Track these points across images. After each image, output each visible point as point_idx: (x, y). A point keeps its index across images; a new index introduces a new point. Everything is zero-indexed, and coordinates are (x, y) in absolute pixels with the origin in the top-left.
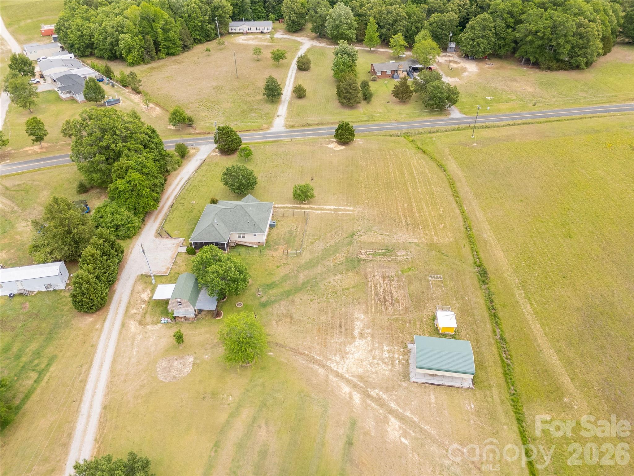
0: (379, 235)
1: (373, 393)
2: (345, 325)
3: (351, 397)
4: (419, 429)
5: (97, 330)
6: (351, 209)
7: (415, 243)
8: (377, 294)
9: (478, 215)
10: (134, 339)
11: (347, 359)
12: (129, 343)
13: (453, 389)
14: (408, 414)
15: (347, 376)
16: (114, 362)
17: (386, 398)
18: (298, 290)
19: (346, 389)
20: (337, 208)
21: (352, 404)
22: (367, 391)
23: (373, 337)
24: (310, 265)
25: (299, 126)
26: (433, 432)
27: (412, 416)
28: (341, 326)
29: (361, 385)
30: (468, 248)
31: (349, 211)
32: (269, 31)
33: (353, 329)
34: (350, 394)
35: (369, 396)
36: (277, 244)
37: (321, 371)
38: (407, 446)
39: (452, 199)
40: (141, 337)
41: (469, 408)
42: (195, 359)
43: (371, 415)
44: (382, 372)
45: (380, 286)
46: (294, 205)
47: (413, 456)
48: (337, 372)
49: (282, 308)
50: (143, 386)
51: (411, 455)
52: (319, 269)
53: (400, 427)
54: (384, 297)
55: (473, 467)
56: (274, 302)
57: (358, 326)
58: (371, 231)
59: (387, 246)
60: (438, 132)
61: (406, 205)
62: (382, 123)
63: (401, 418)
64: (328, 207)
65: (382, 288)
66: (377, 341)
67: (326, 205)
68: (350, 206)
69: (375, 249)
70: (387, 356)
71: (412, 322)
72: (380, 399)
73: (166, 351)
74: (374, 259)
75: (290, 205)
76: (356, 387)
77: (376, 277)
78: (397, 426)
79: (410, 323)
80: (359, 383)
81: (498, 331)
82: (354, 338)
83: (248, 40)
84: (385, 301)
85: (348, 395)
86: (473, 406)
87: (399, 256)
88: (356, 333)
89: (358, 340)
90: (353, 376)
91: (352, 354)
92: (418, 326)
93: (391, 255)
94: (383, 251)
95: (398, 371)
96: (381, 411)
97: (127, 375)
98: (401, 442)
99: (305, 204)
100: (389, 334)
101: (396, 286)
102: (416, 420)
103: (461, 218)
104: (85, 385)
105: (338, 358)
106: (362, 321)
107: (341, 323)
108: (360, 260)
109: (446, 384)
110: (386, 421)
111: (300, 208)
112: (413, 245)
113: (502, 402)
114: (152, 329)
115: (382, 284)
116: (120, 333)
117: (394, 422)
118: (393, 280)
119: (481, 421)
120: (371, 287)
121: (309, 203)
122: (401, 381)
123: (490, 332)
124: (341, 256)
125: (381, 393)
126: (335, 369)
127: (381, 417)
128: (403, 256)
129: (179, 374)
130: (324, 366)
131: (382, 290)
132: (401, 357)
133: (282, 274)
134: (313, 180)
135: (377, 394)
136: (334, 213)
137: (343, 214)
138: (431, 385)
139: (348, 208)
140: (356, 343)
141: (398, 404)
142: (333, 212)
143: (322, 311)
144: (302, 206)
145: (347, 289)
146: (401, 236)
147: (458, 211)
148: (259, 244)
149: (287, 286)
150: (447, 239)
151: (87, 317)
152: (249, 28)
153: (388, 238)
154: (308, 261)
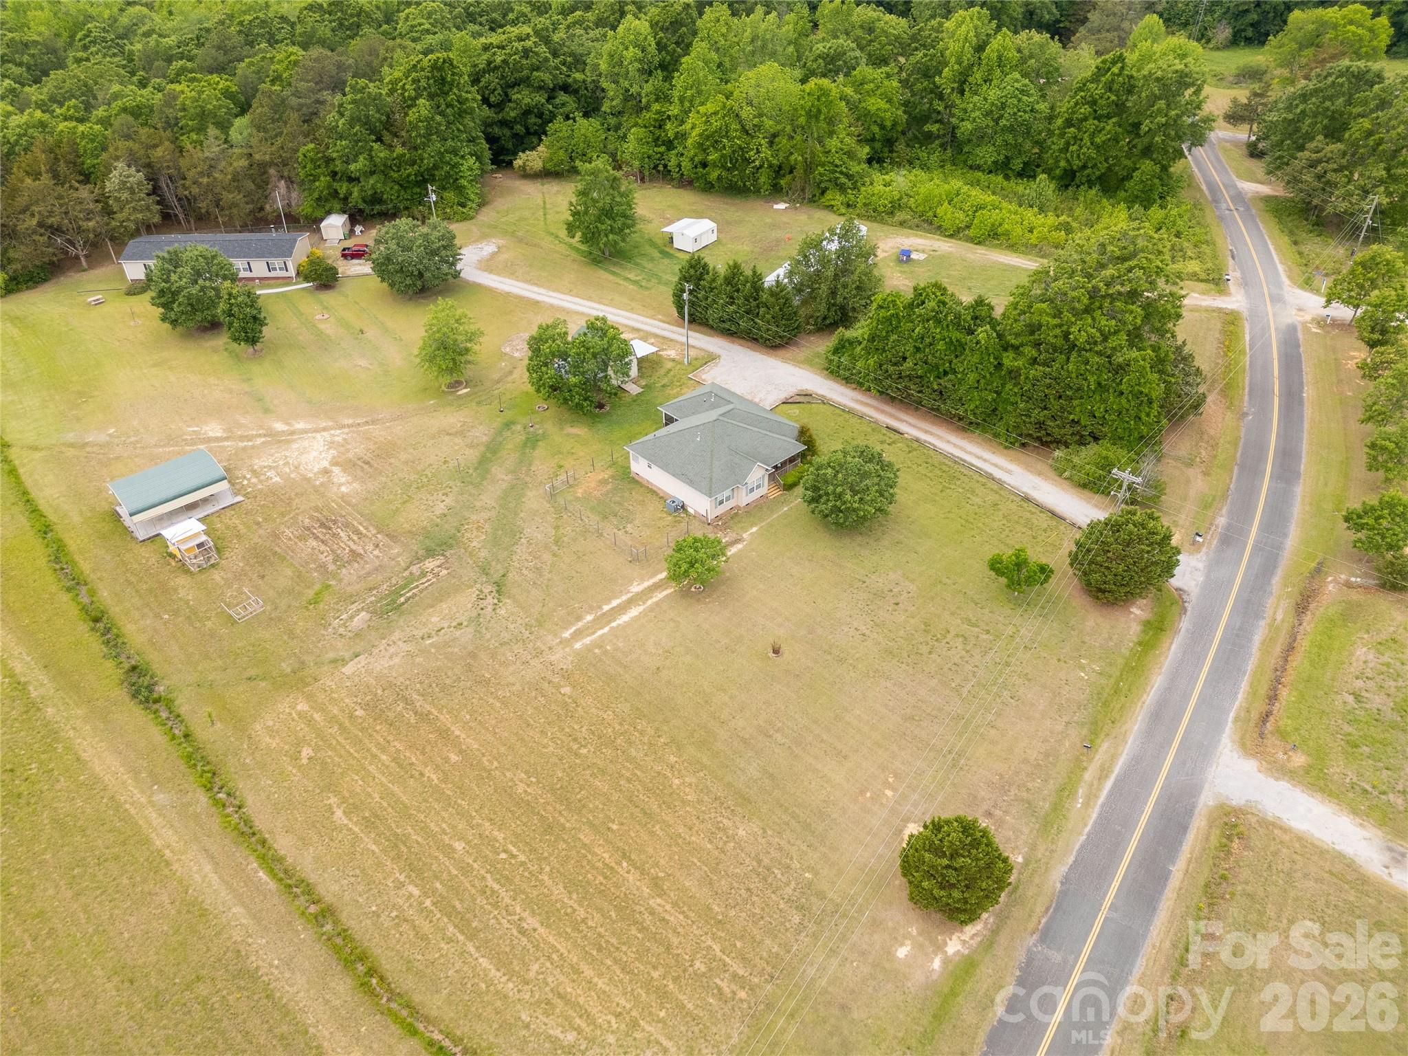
0: (446, 625)
1: (261, 440)
2: (362, 468)
3: (287, 423)
4: (181, 445)
6: (578, 646)
7: (344, 662)
8: (347, 525)
11: (324, 445)
15: (310, 435)
17: (240, 445)
19: (300, 425)
20: (614, 624)
21: (281, 421)
22: (271, 438)
23: (308, 480)
24: (510, 497)
26: (160, 449)
27: (195, 448)
28: (367, 463)
29: (283, 438)
30: (203, 733)
31: (578, 635)
33: (344, 470)
34: (291, 426)
35: (265, 436)
37: (348, 422)
38: (189, 428)
43: (249, 425)
44: (263, 459)
45: (351, 539)
47: (177, 426)
48: (327, 431)
51: (180, 425)
52: (489, 500)
53: (205, 434)
54: (330, 528)
57: (339, 476)
58: (470, 620)
59: (402, 613)
61: (454, 758)
63: (209, 440)
64: (634, 612)
65: (345, 538)
66: (297, 479)
67: (643, 614)
68: (588, 649)
69: (421, 591)
70: (268, 474)
71: (255, 527)
72: (249, 441)
74: (406, 574)
76: (289, 434)
77: (371, 547)
78: (210, 433)
79: (258, 524)
80: (288, 437)
82: (334, 463)
84: (323, 525)
85: (294, 424)
87: (359, 611)
88: (336, 469)
90: (301, 438)
91: (321, 452)
92: (241, 527)
93: (379, 601)
94: (402, 599)
96: (239, 433)
98: (197, 427)
100: (284, 494)
101: (322, 557)
102: (188, 448)
105: (338, 439)
106: (340, 485)
107: (370, 466)
108: (430, 553)
110: (227, 429)
112: (347, 655)
115: (349, 543)
117: (217, 435)
118: (335, 561)
120: (366, 528)
122: (230, 464)
124: (476, 541)
125: (250, 444)
126: (332, 431)
127: (235, 430)
128: (351, 618)
130: (349, 426)
131: (342, 534)
132: (245, 482)
135: (255, 441)
136: (600, 607)
137: (577, 619)
139: (588, 640)
140: (326, 463)
142: (606, 608)
145: (404, 502)
146: (391, 658)
149: (510, 454)
150: (270, 723)
153: (418, 633)
154: (525, 499)
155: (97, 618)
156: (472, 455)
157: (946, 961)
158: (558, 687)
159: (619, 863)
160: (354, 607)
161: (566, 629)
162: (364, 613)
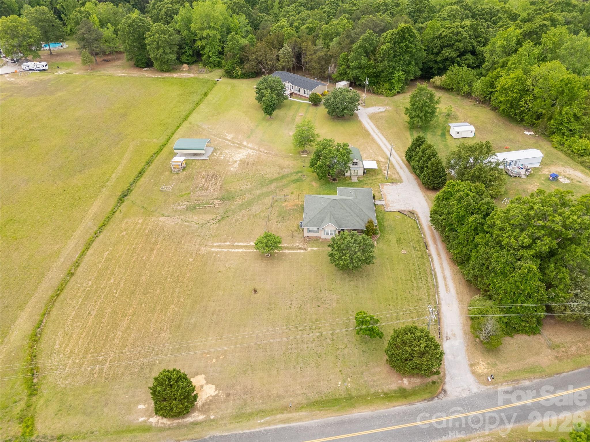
0: (195, 221)
2: (244, 165)
3: (248, 143)
6: (213, 250)
7: (163, 216)
8: (217, 179)
11: (247, 154)
14: (221, 140)
15: (248, 149)
17: (229, 144)
18: (276, 180)
19: (250, 145)
20: (230, 250)
23: (228, 162)
24: (265, 194)
26: (212, 136)
27: (219, 139)
28: (248, 164)
29: (241, 147)
31: (218, 246)
33: (240, 163)
35: (238, 144)
36: (296, 209)
38: (226, 133)
52: (258, 192)
54: (212, 178)
56: (292, 173)
57: (236, 164)
58: (201, 224)
59: (192, 212)
61: (144, 258)
64: (240, 250)
65: (211, 183)
67: (242, 253)
68: (213, 252)
69: (204, 208)
71: (199, 168)
74: (209, 201)
76: (244, 146)
77: (213, 189)
79: (201, 168)
84: (213, 176)
87: (185, 204)
92: (197, 166)
93: (193, 205)
94: (198, 208)
95: (219, 151)
96: (234, 140)
100: (218, 162)
101: (200, 185)
105: (252, 154)
106: (233, 167)
107: (247, 166)
108: (222, 199)
112: (167, 215)
117: (229, 138)
118: (200, 188)
120: (219, 183)
122: (220, 148)
124: (238, 202)
125: (232, 145)
126: (254, 151)
128: (182, 205)
130: (260, 151)
131: (212, 181)
132: (215, 155)
133: (288, 188)
134: (255, 290)
136: (235, 243)
137: (224, 242)
139: (217, 250)
140: (239, 159)
143: (259, 170)
145: (238, 180)
146: (173, 222)
149: (285, 181)
150: (130, 221)
153: (187, 219)
154: (267, 197)
155: (141, 173)
156: (276, 175)
157: (144, 421)
158: (190, 257)
159: (130, 316)
160: (186, 203)
161: (218, 242)
162: (185, 206)
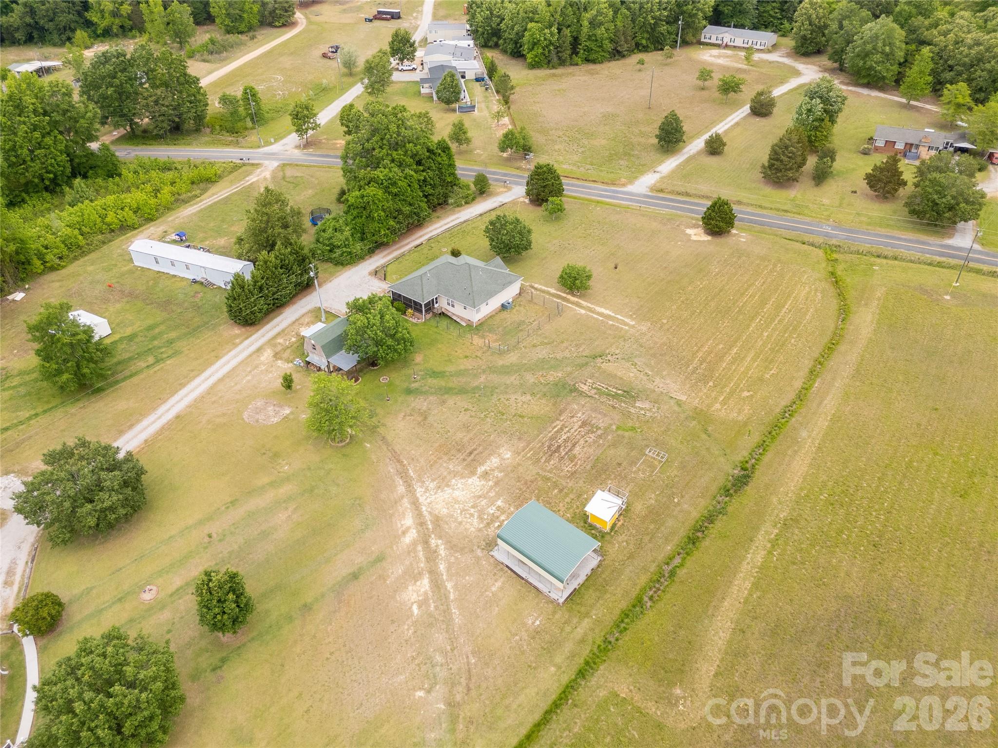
0: (635, 370)
1: (433, 542)
2: (478, 454)
3: (404, 533)
4: (445, 607)
5: (234, 344)
6: (633, 323)
7: (679, 401)
8: (553, 438)
9: (825, 402)
10: (257, 367)
11: (442, 491)
12: (249, 369)
13: (534, 591)
14: (449, 585)
15: (424, 509)
16: (221, 380)
17: (443, 555)
18: (462, 391)
19: (409, 521)
20: (613, 314)
21: (400, 539)
22: (430, 536)
23: (497, 484)
24: (506, 370)
25: (672, 192)
26: (457, 619)
27: (452, 591)
28: (471, 453)
29: (430, 527)
30: (756, 438)
31: (626, 324)
32: (762, 48)
33: (481, 464)
34: (408, 528)
35: (426, 542)
36: (490, 331)
37: (401, 489)
38: (412, 615)
39: (807, 364)
40: (264, 368)
41: (530, 622)
42: (292, 413)
43: (407, 563)
44: (468, 526)
45: (568, 431)
46: (559, 293)
47: (408, 630)
48: (417, 499)
49: (425, 404)
50: (224, 415)
51: (406, 627)
52: (513, 379)
53: (426, 593)
54: (559, 447)
55: (464, 684)
56: (425, 393)
57: (492, 463)
58: (629, 361)
59: (632, 389)
60: (896, 259)
61: (721, 347)
62: (808, 219)
63: (437, 584)
64: (602, 310)
65: (569, 434)
66: (497, 490)
67: (602, 307)
68: (633, 319)
69: (610, 386)
70: (492, 512)
71: (565, 490)
72: (435, 552)
73: (274, 392)
74: (597, 396)
75: (553, 291)
76: (422, 526)
77: (575, 419)
78: (423, 590)
79: (561, 491)
80: (429, 523)
81: (677, 561)
82: (473, 473)
83: (719, 57)
84: (556, 451)
85: (404, 527)
86: (538, 623)
87: (636, 407)
88: (481, 470)
89: (475, 478)
90: (430, 513)
91: (453, 489)
92: (568, 500)
93: (624, 402)
94: (619, 392)
95: (488, 535)
96: (422, 565)
97: (221, 397)
98: (410, 608)
99: (574, 295)
100: (520, 489)
101: (590, 440)
102: (452, 597)
103: (791, 396)
104: (180, 389)
105: (432, 485)
106: (503, 459)
107: (475, 449)
108: (574, 390)
109: (531, 580)
110: (416, 577)
111: (564, 299)
112: (672, 402)
113: (583, 641)
114: (281, 365)
115: (573, 431)
116: (250, 356)
117: (425, 583)
118: (593, 432)
119: (529, 644)
120: (555, 427)
121: (580, 297)
122: (478, 547)
123: (663, 555)
124: (555, 376)
125: (443, 547)
126: (418, 495)
127: (416, 571)
128: (642, 409)
129: (264, 420)
130: (409, 486)
131: (564, 437)
133: (462, 367)
134: (616, 268)
135: (437, 546)
136: (602, 320)
137: (613, 325)
138: (509, 571)
139: (628, 320)
140: (470, 481)
141: (449, 569)
142: (601, 318)
143: (466, 427)
144: (569, 297)
145: (522, 417)
146: (667, 384)
147: (798, 384)
148: (469, 323)
149: (454, 383)
150: (735, 414)
151: (236, 328)
152: (733, 40)
153: (645, 378)
154: (507, 364)
160: (632, 410)
161: (622, 328)
162: (637, 405)
